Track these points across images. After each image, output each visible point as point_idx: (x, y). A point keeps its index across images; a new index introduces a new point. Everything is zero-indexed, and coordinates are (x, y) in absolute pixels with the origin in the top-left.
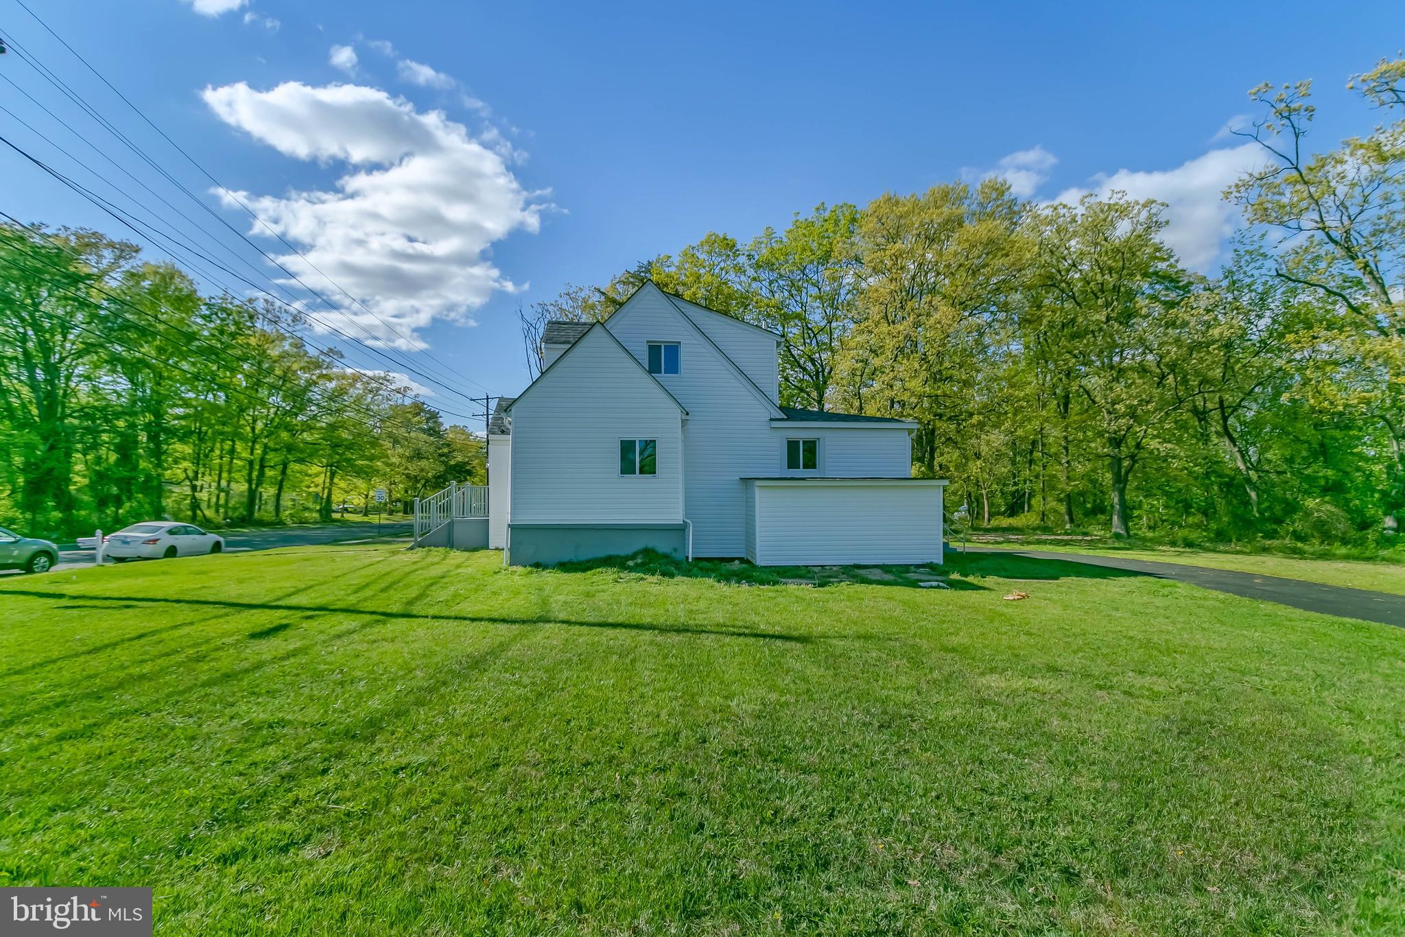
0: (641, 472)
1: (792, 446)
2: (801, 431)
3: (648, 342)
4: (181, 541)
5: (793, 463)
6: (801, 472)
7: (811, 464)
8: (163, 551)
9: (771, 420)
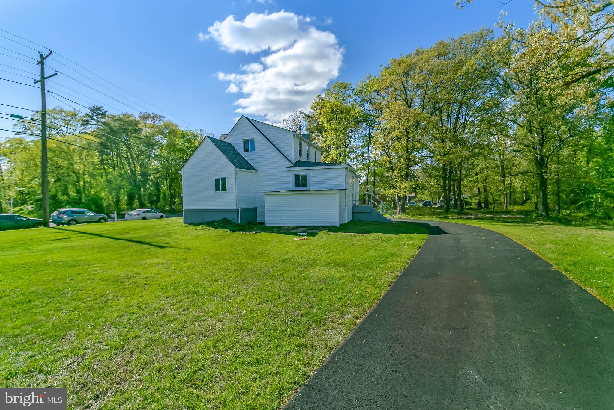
0: (222, 191)
1: (297, 177)
2: (301, 171)
3: (243, 140)
4: (147, 215)
5: (298, 185)
6: (301, 188)
7: (305, 185)
8: (141, 218)
9: (288, 167)
